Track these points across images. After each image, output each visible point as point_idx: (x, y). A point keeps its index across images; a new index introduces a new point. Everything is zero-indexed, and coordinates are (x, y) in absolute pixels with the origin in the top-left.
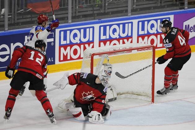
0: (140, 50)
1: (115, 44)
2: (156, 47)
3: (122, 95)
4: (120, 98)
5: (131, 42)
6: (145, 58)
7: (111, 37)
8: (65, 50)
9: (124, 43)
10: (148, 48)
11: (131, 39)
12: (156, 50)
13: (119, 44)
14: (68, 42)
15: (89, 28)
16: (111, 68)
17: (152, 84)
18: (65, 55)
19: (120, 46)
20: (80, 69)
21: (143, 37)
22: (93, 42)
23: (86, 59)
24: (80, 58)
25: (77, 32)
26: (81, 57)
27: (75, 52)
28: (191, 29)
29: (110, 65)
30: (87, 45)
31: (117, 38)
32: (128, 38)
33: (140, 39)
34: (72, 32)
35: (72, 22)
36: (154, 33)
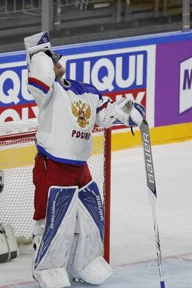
1: (9, 119)
12: (113, 132)
31: (16, 103)
36: (107, 90)
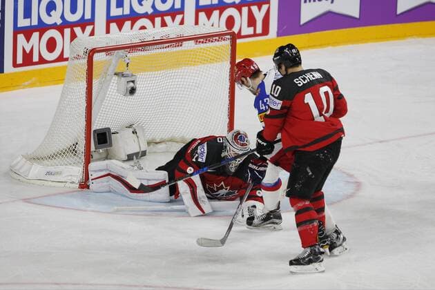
0: (203, 42)
1: (143, 28)
2: (239, 36)
3: (160, 146)
4: (155, 152)
5: (182, 23)
6: (212, 61)
7: (134, 11)
8: (28, 39)
9: (164, 24)
10: (220, 36)
11: (182, 15)
12: (239, 41)
13: (154, 27)
14: (35, 22)
16: (133, 82)
17: (228, 120)
18: (28, 51)
19: (154, 31)
20: (62, 85)
21: (208, 11)
22: (91, 22)
23: (76, 62)
24: (61, 58)
26: (65, 56)
27: (51, 45)
29: (132, 75)
30: (78, 30)
31: (149, 13)
32: (173, 13)
33: (202, 15)
34: (43, 0)
36: (234, 2)
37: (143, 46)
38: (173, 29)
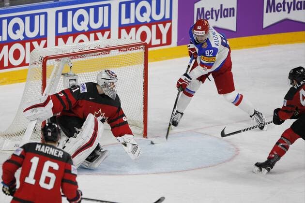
0: (124, 51)
1: (82, 41)
2: (150, 45)
5: (109, 37)
6: (132, 63)
7: (75, 29)
8: (0, 51)
9: (96, 38)
10: (137, 46)
11: (109, 32)
12: (150, 49)
13: (89, 40)
14: (5, 39)
15: (39, 14)
16: (75, 80)
17: (143, 106)
18: (0, 59)
19: (90, 44)
20: (25, 83)
21: (128, 28)
22: (45, 37)
23: (35, 66)
24: (24, 64)
25: (19, 21)
26: (26, 62)
27: (17, 54)
28: (206, 15)
29: (74, 75)
30: (35, 43)
31: (86, 30)
32: (103, 30)
33: (123, 31)
34: (10, 22)
35: (10, 5)
36: (146, 22)
37: (82, 54)
38: (103, 41)
